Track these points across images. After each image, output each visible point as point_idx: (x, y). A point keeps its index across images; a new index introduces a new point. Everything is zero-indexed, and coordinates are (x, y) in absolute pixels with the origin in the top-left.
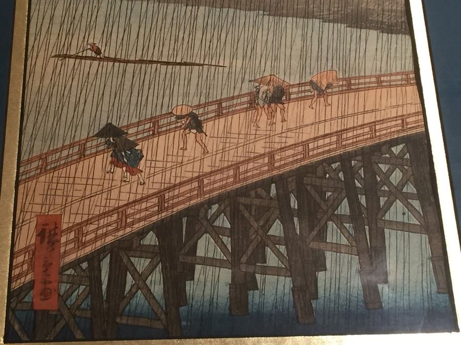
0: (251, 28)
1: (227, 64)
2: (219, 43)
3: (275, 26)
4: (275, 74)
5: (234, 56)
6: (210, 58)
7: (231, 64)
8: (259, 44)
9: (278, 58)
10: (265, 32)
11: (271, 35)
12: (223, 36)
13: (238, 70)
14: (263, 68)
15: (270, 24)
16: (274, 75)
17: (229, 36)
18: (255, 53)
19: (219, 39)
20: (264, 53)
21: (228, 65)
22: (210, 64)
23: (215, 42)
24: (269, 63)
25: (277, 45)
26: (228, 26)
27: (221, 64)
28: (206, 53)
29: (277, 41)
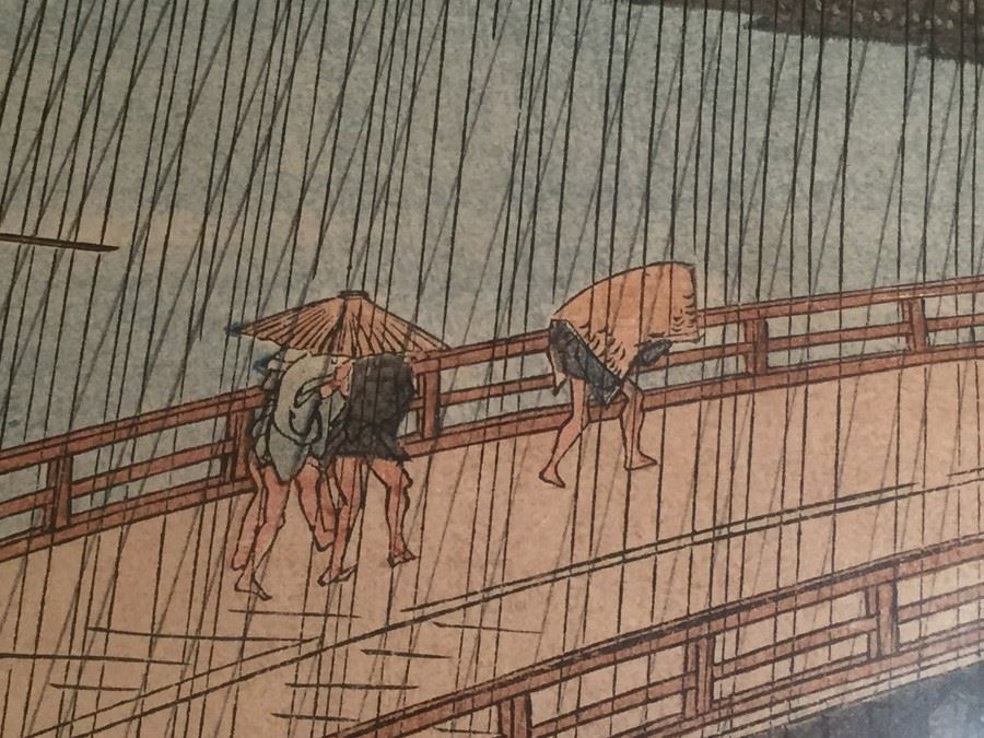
0: (264, 36)
1: (120, 235)
2: (90, 116)
3: (390, 24)
4: (370, 288)
5: (160, 188)
6: (36, 201)
7: (141, 233)
8: (297, 120)
9: (394, 198)
10: (334, 60)
11: (364, 69)
12: (117, 77)
13: (174, 266)
14: (306, 256)
15: (361, 16)
16: (364, 294)
17: (149, 80)
18: (271, 169)
19: (92, 99)
20: (323, 169)
21: (125, 241)
22: (29, 232)
23: (72, 107)
24: (339, 228)
25: (390, 124)
26: (149, 24)
27: (89, 234)
28: (16, 170)
29: (393, 100)
